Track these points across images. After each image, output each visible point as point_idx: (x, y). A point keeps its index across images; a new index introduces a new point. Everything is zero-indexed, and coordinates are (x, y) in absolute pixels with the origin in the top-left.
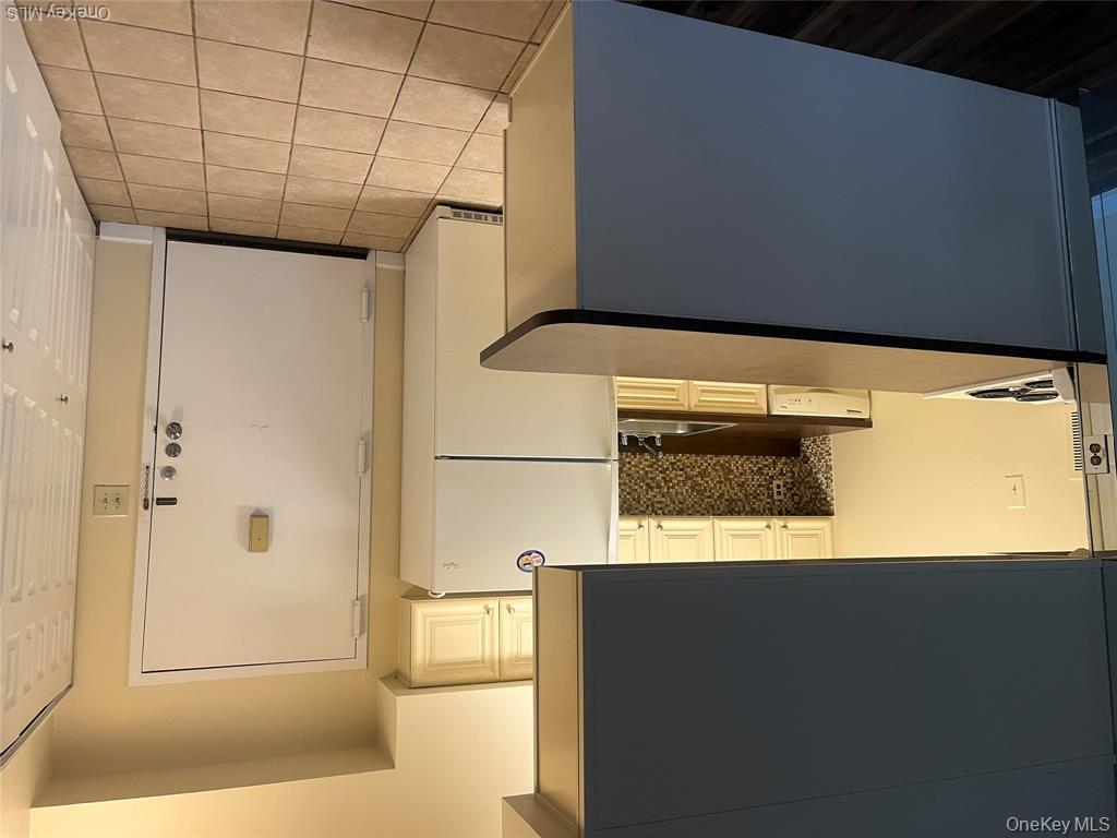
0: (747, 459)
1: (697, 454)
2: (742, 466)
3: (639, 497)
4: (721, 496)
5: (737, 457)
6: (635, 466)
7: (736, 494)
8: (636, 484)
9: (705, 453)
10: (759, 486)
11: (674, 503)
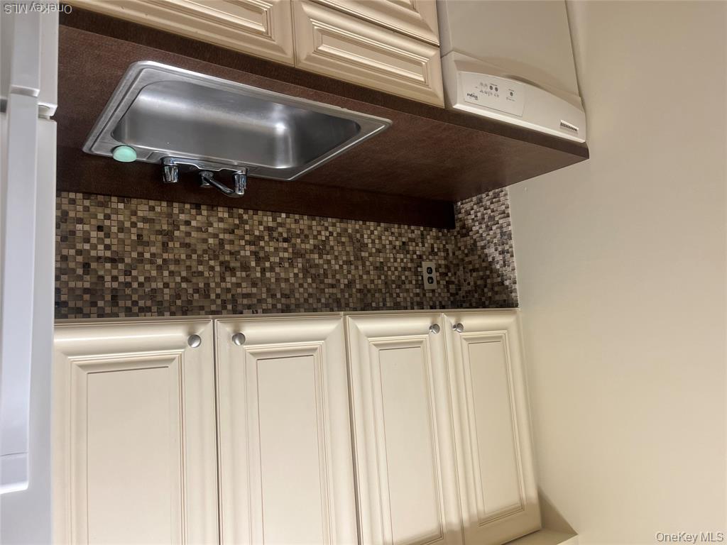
0: (386, 230)
1: (312, 216)
2: (380, 238)
3: (207, 285)
4: (350, 284)
5: (372, 225)
6: (199, 229)
7: (372, 282)
8: (200, 262)
9: (325, 215)
10: (404, 269)
11: (273, 296)
